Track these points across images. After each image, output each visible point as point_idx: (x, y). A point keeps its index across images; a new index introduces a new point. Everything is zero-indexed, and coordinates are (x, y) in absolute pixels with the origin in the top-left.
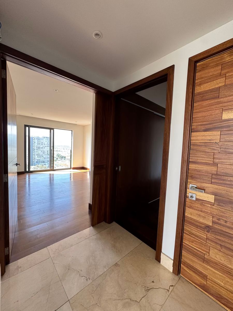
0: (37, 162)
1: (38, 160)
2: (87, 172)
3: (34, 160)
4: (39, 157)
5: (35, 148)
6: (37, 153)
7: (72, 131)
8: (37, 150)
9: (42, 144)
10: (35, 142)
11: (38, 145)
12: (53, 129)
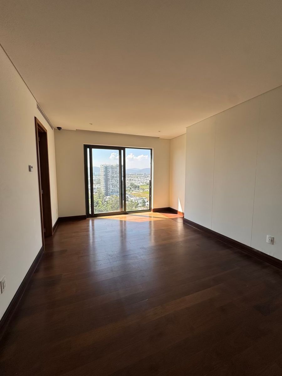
0: (111, 192)
1: (113, 190)
2: (177, 218)
3: (109, 190)
4: (113, 187)
5: (110, 178)
6: (111, 183)
7: (151, 149)
8: (111, 179)
9: (116, 174)
10: (109, 172)
11: (112, 174)
12: (124, 149)
